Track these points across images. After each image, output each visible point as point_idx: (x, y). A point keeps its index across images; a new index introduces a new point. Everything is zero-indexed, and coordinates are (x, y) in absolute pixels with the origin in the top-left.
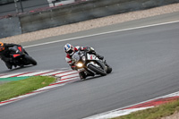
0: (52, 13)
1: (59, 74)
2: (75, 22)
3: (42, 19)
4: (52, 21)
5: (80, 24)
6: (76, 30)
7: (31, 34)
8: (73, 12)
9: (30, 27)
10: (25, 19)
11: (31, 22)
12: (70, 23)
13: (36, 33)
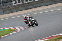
0: (14, 7)
1: (17, 28)
2: (22, 10)
3: (10, 9)
4: (14, 10)
5: (24, 11)
6: (22, 13)
7: (7, 14)
8: (21, 7)
9: (6, 12)
10: (5, 9)
11: (7, 10)
12: (20, 11)
13: (8, 14)
